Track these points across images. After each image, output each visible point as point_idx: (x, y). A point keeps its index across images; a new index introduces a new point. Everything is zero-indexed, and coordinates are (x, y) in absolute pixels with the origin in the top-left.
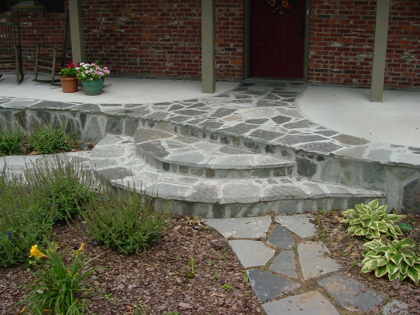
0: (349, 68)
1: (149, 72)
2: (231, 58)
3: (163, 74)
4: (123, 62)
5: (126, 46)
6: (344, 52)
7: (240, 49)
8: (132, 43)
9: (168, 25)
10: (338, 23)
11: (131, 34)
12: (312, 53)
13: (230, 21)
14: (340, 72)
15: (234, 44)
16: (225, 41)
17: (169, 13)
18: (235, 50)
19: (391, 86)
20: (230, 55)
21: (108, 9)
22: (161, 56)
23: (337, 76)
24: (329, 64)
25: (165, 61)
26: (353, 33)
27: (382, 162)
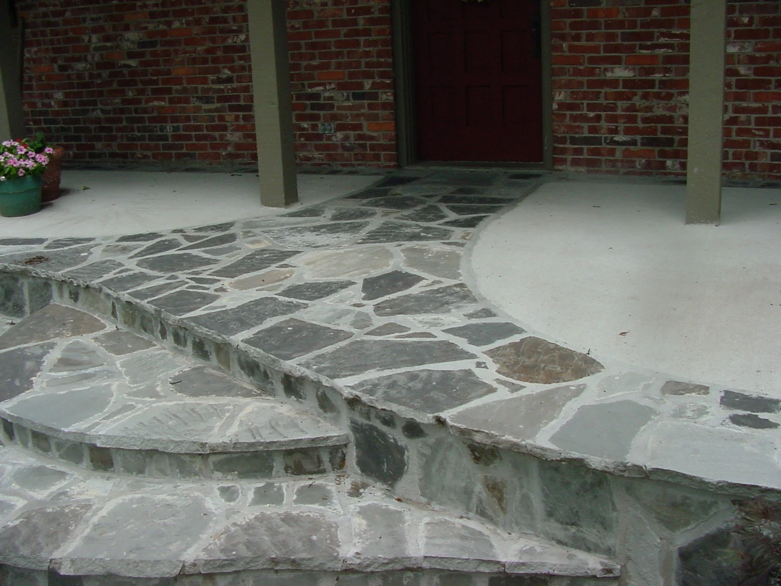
0: (654, 131)
1: (192, 156)
2: (368, 117)
3: (222, 160)
4: (139, 134)
5: (143, 97)
6: (640, 92)
7: (385, 93)
8: (155, 91)
9: (226, 44)
10: (620, 17)
11: (150, 69)
12: (560, 96)
13: (360, 27)
14: (634, 143)
15: (373, 84)
16: (352, 75)
17: (227, 15)
18: (375, 96)
19: (769, 176)
20: (365, 111)
21: (102, 15)
22: (216, 119)
23: (626, 154)
24: (604, 124)
25: (225, 128)
26: (662, 40)
27: (596, 461)
